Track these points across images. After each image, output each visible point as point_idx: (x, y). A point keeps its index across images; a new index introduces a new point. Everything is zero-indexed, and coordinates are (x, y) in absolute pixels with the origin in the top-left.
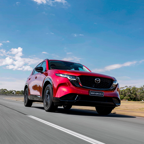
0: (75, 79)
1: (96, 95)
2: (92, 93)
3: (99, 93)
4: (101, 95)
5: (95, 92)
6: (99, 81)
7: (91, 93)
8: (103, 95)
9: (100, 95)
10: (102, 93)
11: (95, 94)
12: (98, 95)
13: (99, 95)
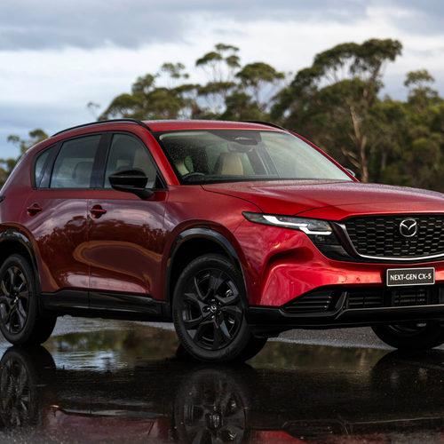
1: (410, 281)
2: (395, 278)
3: (417, 272)
4: (427, 280)
5: (405, 273)
6: (413, 229)
8: (432, 280)
10: (426, 272)
11: (405, 281)
13: (418, 281)
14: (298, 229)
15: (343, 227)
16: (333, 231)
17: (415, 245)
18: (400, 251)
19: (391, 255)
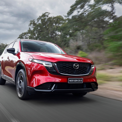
14: (42, 64)
15: (56, 64)
16: (53, 66)
17: (78, 71)
18: (73, 73)
19: (70, 74)
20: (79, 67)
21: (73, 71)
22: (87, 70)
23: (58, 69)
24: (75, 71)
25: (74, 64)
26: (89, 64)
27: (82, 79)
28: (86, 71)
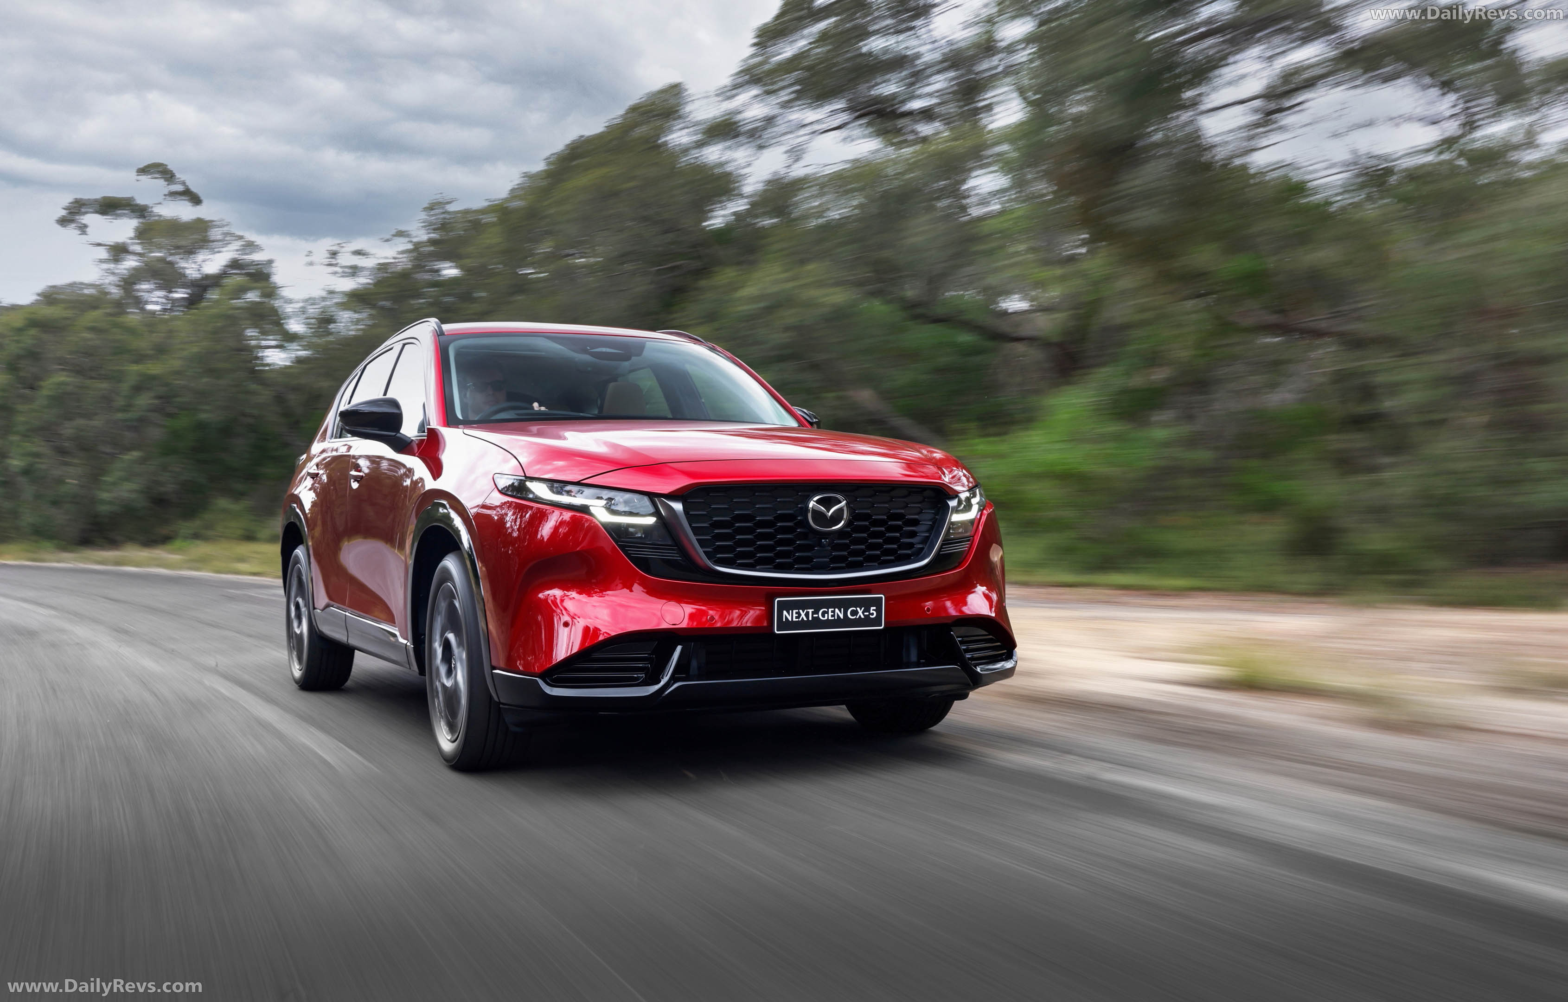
0: (651, 520)
7: (790, 616)
9: (859, 622)
12: (837, 622)
20: (855, 517)
21: (809, 548)
22: (913, 534)
23: (693, 538)
24: (820, 544)
25: (809, 498)
26: (927, 493)
27: (877, 602)
28: (911, 546)
